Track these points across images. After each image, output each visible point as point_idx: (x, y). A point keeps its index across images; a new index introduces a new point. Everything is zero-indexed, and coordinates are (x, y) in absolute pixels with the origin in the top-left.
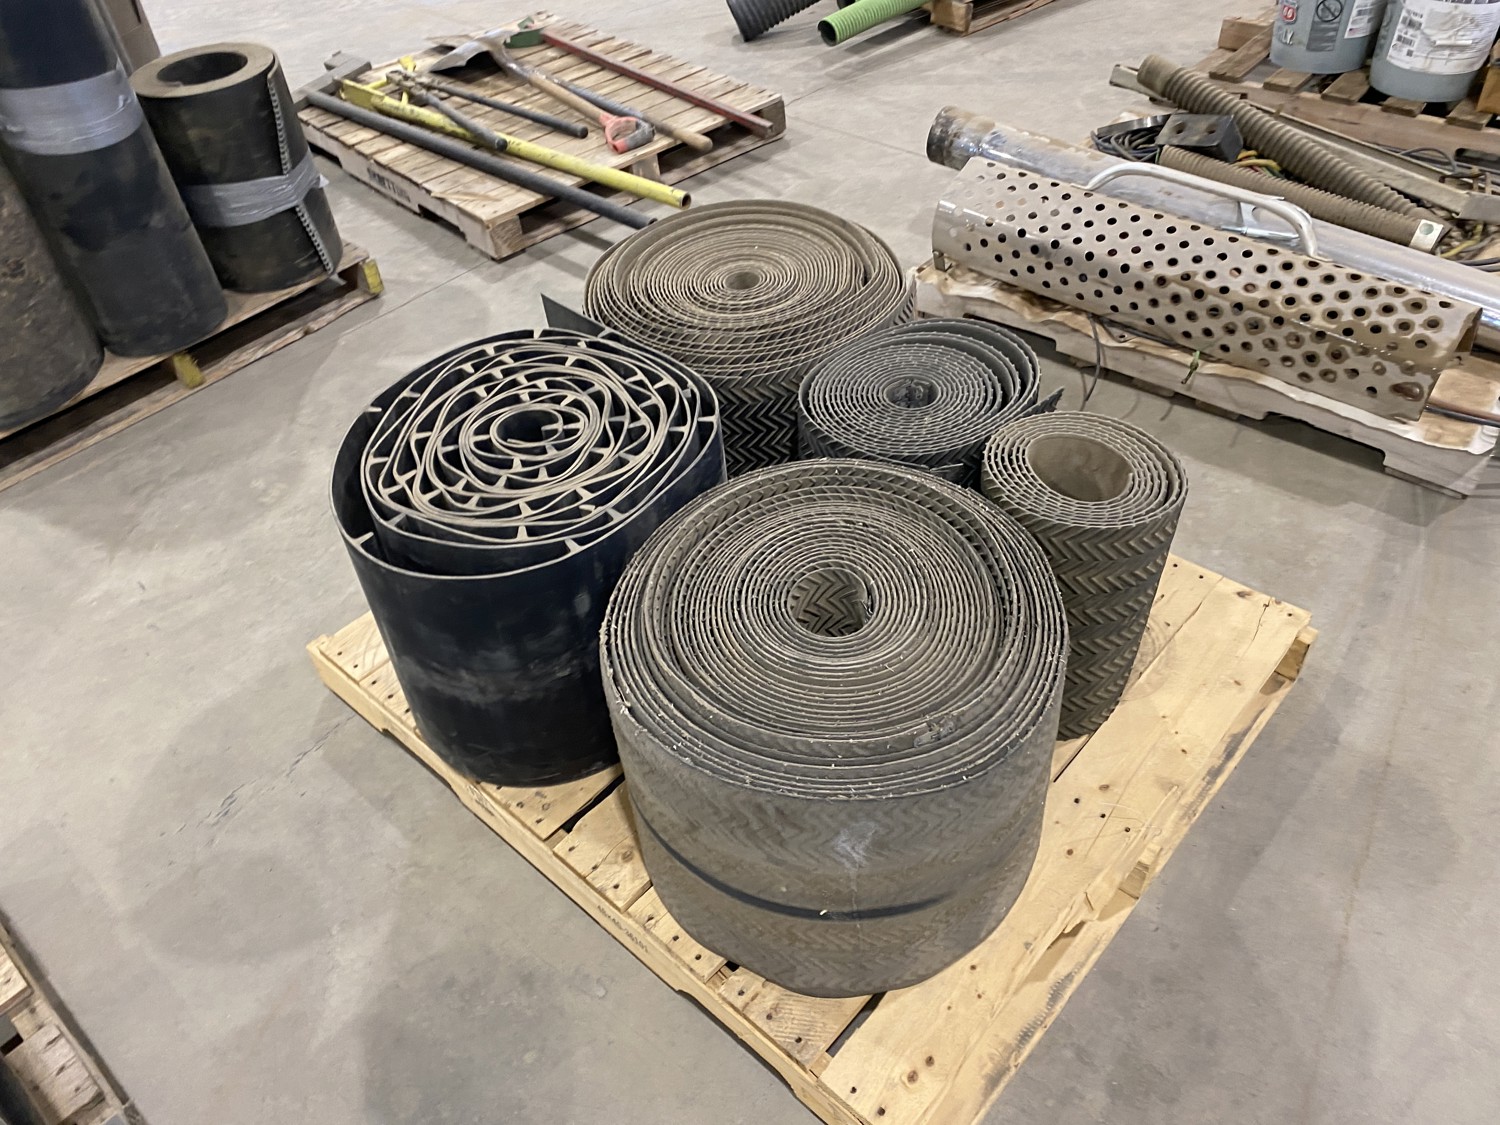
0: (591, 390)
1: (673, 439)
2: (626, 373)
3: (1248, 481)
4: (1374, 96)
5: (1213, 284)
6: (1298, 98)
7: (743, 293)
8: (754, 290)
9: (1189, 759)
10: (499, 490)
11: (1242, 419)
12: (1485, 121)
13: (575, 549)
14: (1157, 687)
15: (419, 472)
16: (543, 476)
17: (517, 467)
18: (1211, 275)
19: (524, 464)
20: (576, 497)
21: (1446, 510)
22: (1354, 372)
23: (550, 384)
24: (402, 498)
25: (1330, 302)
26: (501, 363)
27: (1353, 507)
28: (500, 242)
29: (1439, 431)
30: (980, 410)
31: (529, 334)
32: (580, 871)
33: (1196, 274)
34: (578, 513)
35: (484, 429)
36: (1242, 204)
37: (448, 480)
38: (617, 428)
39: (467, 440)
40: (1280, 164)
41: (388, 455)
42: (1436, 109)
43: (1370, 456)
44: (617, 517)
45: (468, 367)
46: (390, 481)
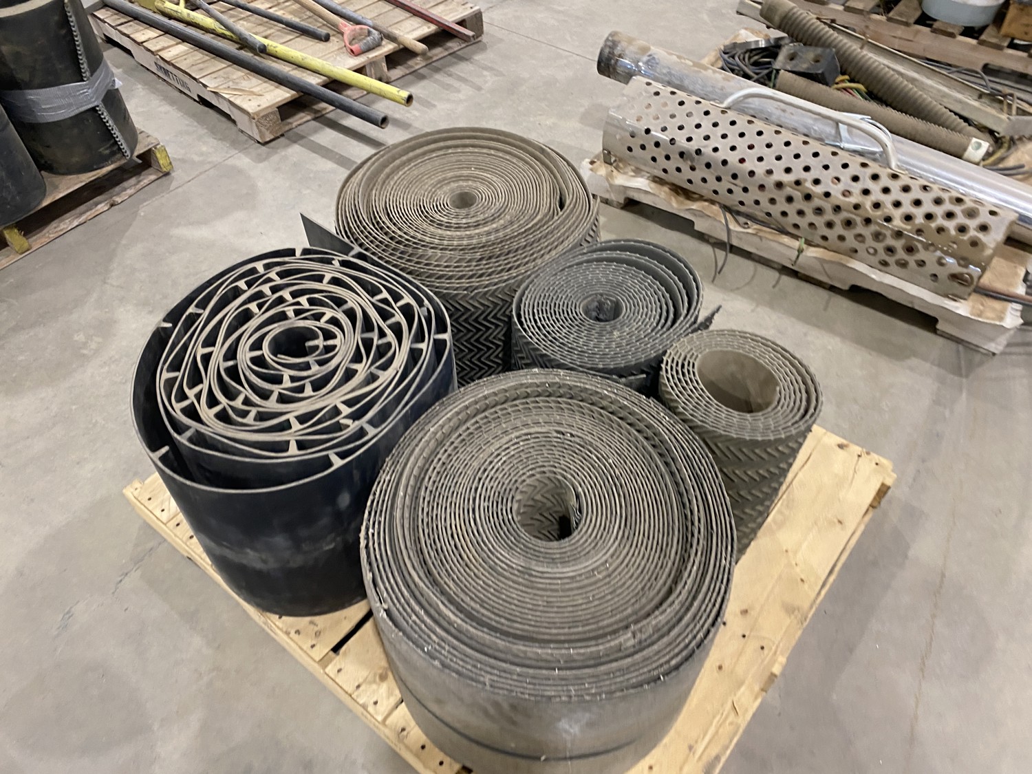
0: (345, 307)
1: (414, 355)
2: (373, 291)
3: (838, 339)
4: (925, 20)
5: (819, 190)
6: (870, 19)
7: (463, 212)
8: (473, 209)
9: (806, 586)
10: (272, 405)
11: (832, 288)
12: (1006, 44)
13: (338, 463)
14: (780, 525)
15: (204, 387)
16: (308, 391)
17: (287, 383)
18: (817, 182)
19: (293, 379)
20: (336, 412)
21: (981, 364)
22: (921, 264)
23: (312, 302)
24: (191, 412)
25: (907, 208)
26: (270, 280)
27: (914, 361)
28: (263, 129)
29: (981, 308)
30: (657, 324)
31: (291, 252)
32: (346, 690)
33: (805, 180)
34: (339, 427)
35: (257, 345)
36: (840, 124)
37: (230, 395)
38: (368, 344)
39: (245, 355)
40: (866, 88)
41: (179, 370)
42: (969, 32)
43: (927, 321)
44: (371, 431)
45: (242, 284)
46: (182, 396)
